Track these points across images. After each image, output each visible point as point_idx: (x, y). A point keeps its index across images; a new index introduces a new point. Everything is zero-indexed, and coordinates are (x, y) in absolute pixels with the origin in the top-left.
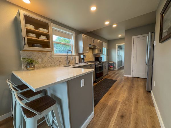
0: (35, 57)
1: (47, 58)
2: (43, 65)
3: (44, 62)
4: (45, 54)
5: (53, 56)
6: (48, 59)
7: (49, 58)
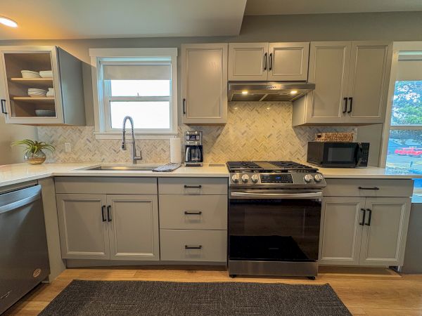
0: (59, 137)
1: (82, 141)
2: (75, 157)
3: (76, 150)
4: (79, 130)
5: (97, 137)
6: (86, 144)
7: (88, 142)
